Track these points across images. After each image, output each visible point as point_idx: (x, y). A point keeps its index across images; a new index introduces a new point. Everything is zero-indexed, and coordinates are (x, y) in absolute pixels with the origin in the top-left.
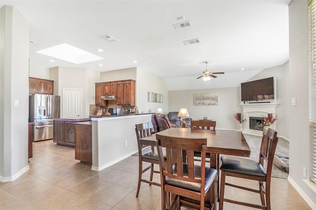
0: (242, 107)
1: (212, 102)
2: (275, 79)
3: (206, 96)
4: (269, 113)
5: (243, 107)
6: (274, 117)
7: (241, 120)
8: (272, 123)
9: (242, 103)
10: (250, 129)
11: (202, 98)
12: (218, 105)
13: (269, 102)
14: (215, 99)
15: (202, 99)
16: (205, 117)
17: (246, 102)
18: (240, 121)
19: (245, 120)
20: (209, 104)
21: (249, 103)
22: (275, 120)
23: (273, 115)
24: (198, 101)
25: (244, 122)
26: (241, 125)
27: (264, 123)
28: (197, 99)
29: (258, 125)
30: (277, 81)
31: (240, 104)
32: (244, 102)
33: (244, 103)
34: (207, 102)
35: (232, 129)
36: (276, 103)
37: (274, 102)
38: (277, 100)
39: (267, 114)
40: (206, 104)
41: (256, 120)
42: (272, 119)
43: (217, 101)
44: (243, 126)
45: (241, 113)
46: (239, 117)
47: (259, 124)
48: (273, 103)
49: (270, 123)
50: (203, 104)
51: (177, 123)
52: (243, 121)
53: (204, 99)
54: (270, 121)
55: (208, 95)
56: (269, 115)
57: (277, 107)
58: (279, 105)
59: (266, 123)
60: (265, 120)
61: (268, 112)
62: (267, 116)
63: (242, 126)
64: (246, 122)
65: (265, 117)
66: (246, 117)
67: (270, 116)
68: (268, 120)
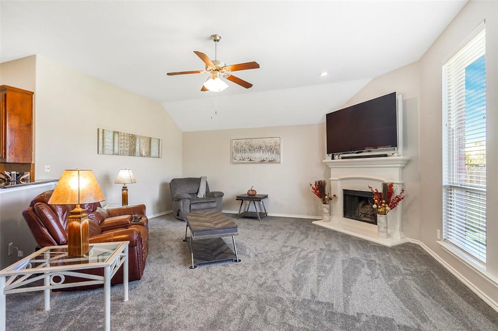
0: (328, 169)
1: (268, 156)
2: (399, 98)
3: (256, 143)
4: (386, 181)
5: (330, 168)
6: (397, 191)
7: (326, 197)
8: (393, 207)
9: (328, 158)
10: (344, 217)
11: (247, 147)
12: (279, 163)
13: (386, 156)
14: (274, 149)
15: (248, 151)
16: (252, 190)
17: (336, 157)
18: (324, 200)
19: (335, 196)
20: (263, 161)
21: (343, 158)
22: (399, 199)
23: (394, 187)
24: (239, 155)
25: (332, 202)
26: (325, 208)
27: (375, 206)
28: (237, 150)
29: (362, 210)
30: (404, 102)
31: (324, 161)
32: (333, 155)
33: (333, 158)
34: (258, 156)
35: (308, 214)
36: (401, 157)
37: (398, 154)
38: (403, 150)
39: (381, 183)
40: (257, 161)
41: (356, 198)
42: (393, 197)
43: (278, 153)
44: (330, 210)
45: (326, 182)
46: (321, 190)
47: (364, 205)
48: (395, 157)
49: (388, 208)
50: (251, 160)
51: (182, 203)
52: (331, 199)
53: (252, 149)
54: (387, 203)
55: (259, 142)
56: (385, 186)
57: (403, 168)
58: (408, 162)
59: (378, 208)
60: (376, 201)
61: (383, 180)
62: (380, 190)
63: (327, 211)
64: (336, 201)
65: (375, 191)
66: (337, 189)
67: (388, 189)
68: (384, 201)
